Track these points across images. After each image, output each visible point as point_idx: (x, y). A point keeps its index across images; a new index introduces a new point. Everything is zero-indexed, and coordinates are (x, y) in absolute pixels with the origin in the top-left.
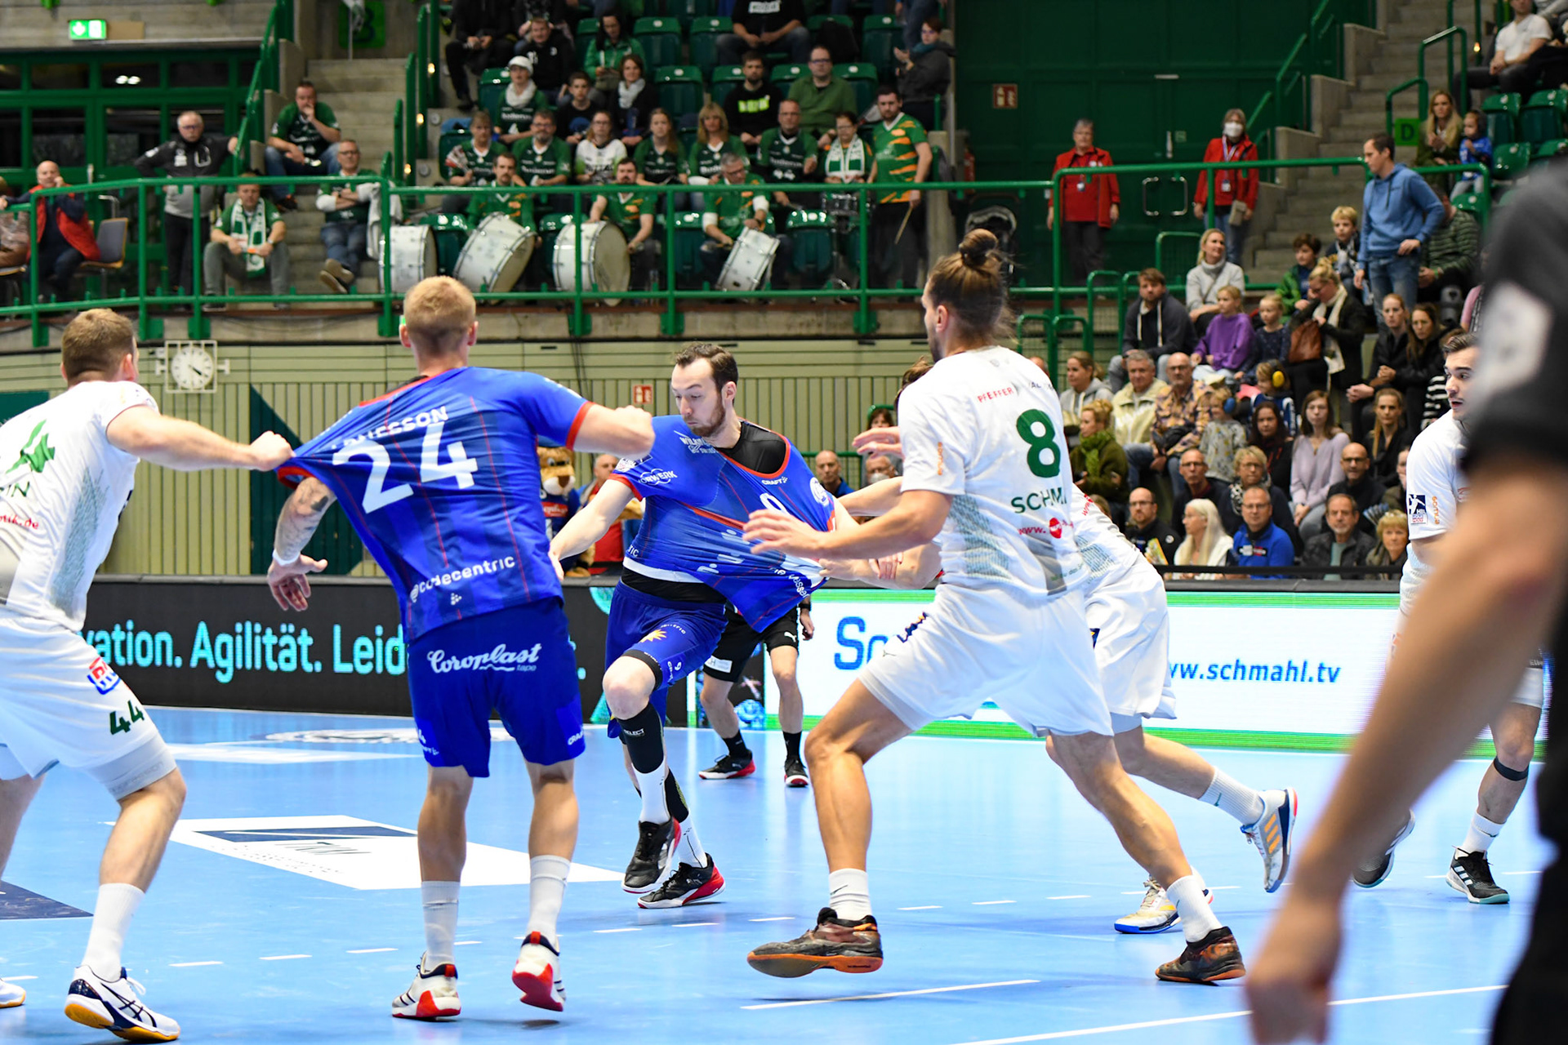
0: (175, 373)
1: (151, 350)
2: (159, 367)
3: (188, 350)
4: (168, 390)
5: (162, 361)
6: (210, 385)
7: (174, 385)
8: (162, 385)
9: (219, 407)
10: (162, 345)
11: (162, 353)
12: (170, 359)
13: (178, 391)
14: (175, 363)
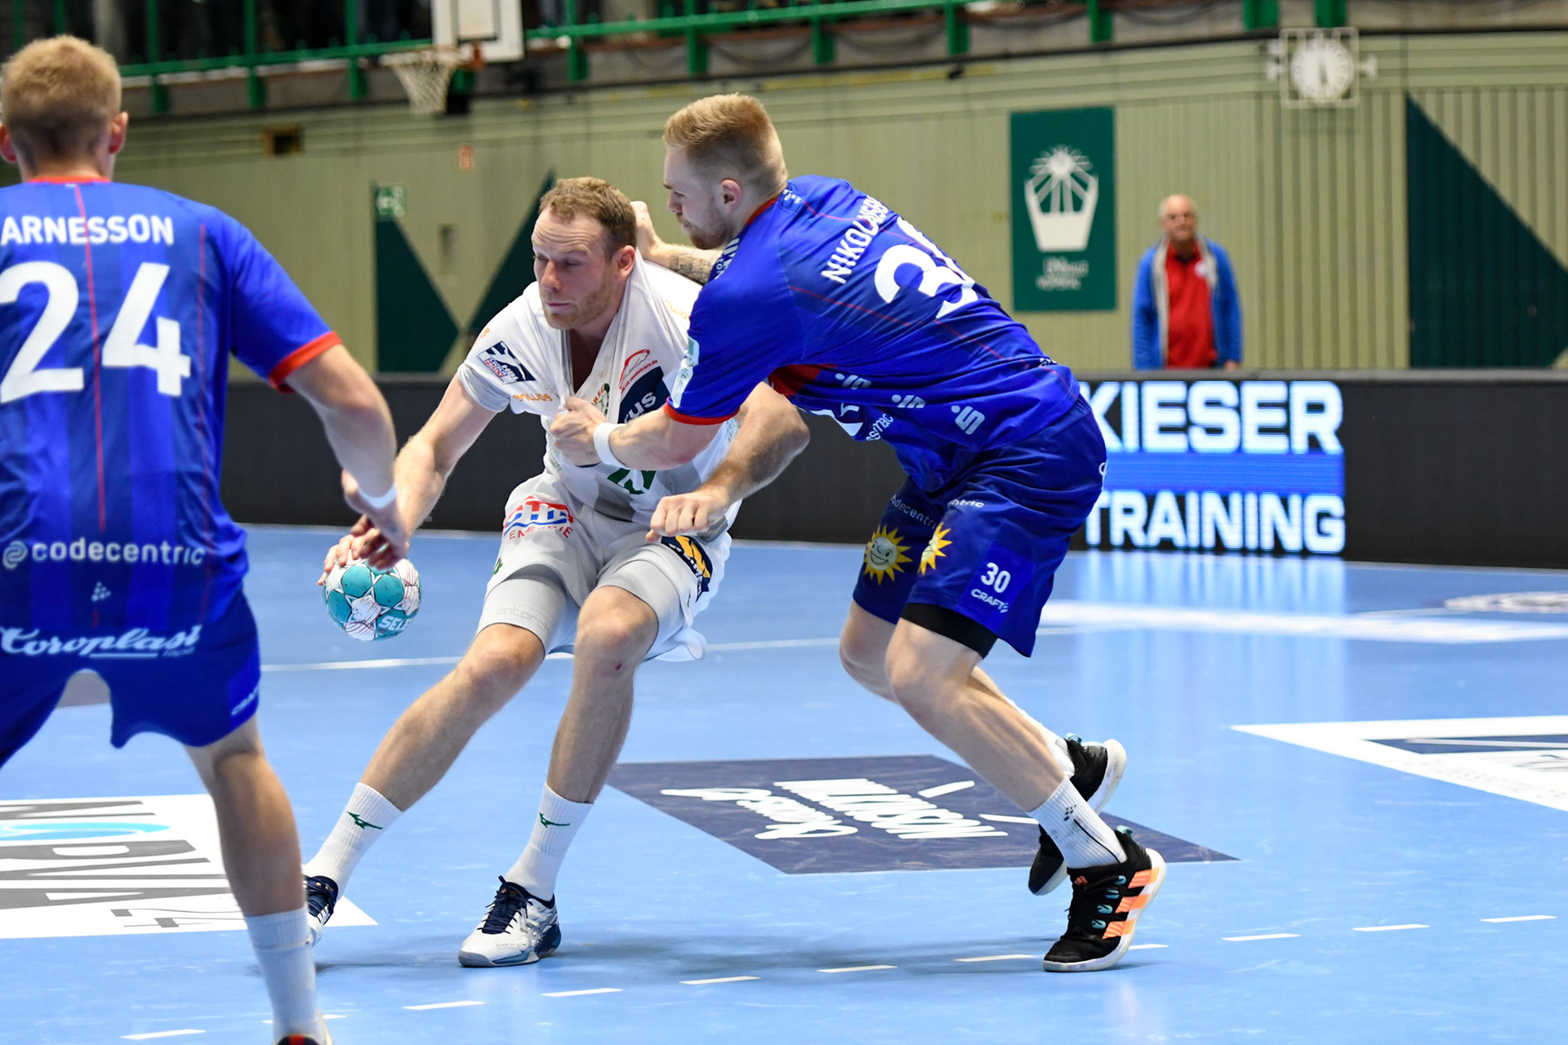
0: (1297, 77)
1: (1261, 42)
2: (1273, 70)
3: (1315, 43)
4: (1287, 103)
5: (1278, 61)
6: (1347, 95)
7: (1295, 94)
8: (1277, 96)
9: (1360, 124)
10: (1274, 35)
11: (1277, 48)
12: (1290, 56)
13: (1302, 104)
14: (1297, 63)
